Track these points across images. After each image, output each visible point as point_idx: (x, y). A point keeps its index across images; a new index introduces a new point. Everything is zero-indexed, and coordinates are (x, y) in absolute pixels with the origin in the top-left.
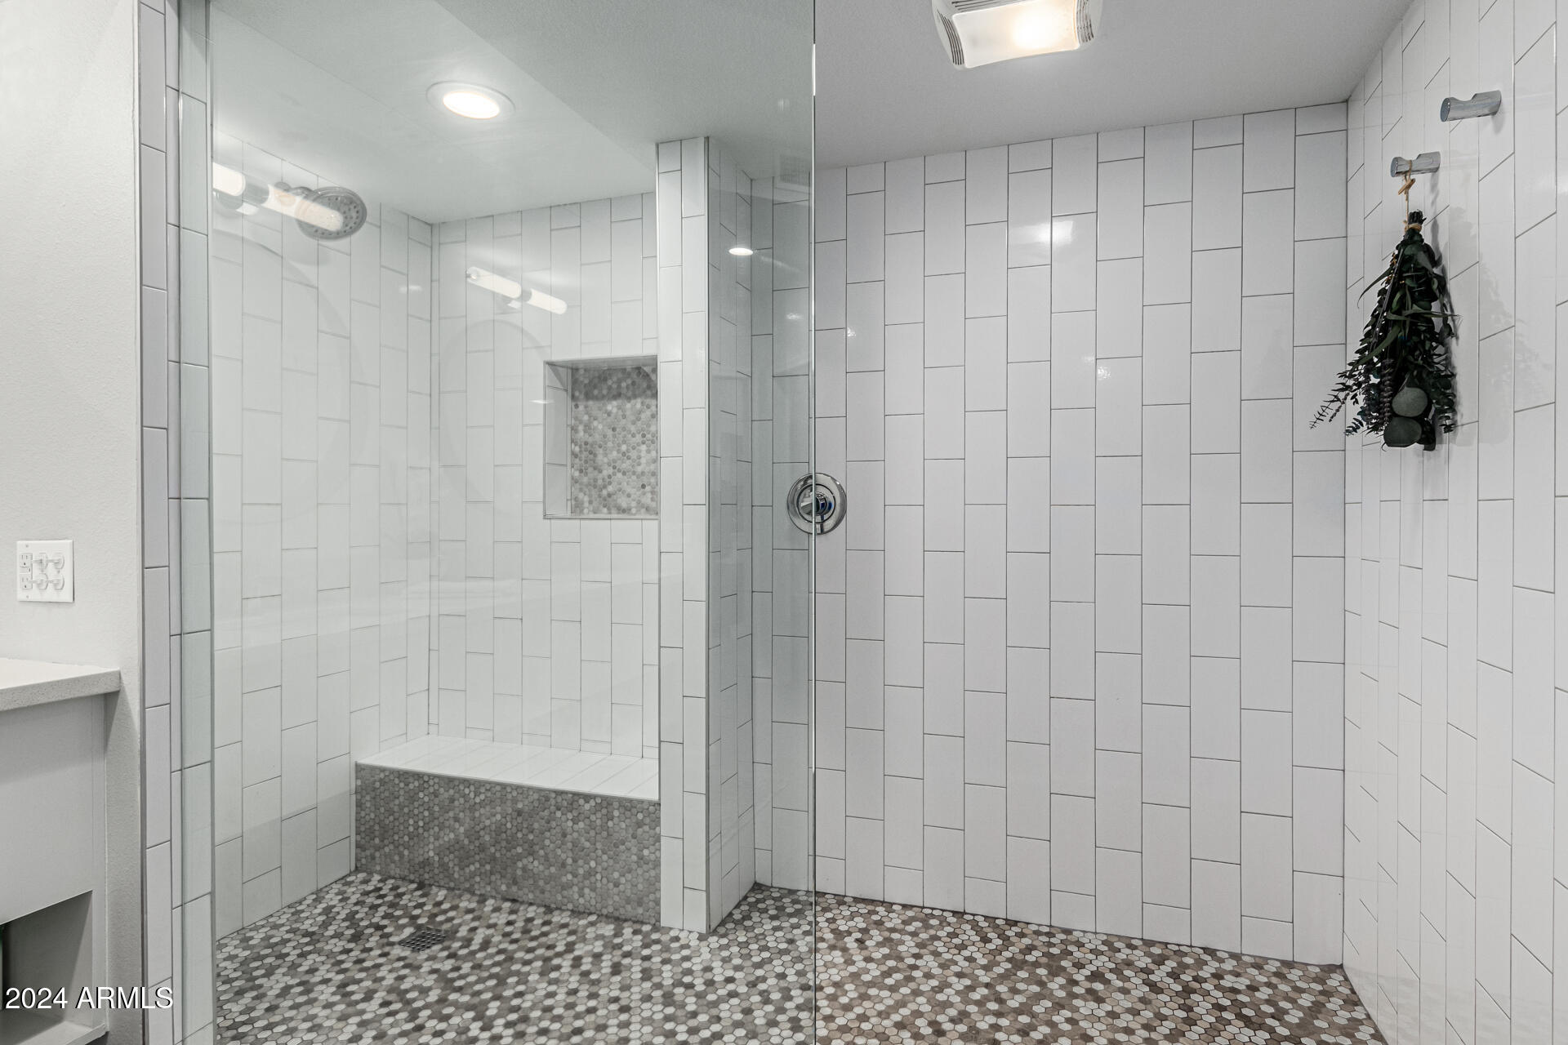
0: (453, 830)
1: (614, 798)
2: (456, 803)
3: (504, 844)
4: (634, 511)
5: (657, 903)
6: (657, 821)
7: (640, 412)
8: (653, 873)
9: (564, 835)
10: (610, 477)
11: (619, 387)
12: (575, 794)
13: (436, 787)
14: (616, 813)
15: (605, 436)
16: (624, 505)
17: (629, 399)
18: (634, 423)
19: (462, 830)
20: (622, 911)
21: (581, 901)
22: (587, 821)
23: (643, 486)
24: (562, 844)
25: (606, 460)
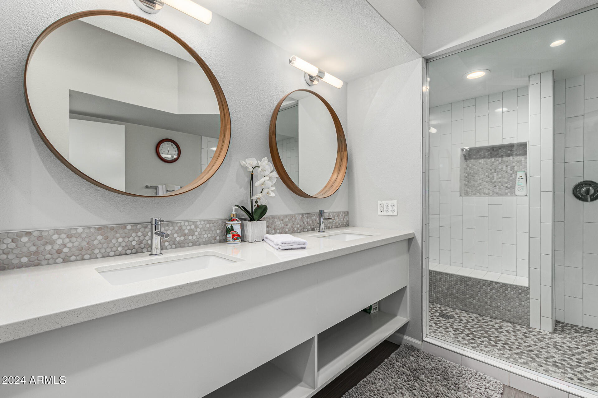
0: (441, 287)
1: (508, 284)
2: (442, 280)
3: (461, 293)
4: (491, 194)
5: (528, 319)
6: (528, 293)
7: (494, 162)
8: (526, 310)
9: (487, 293)
10: (480, 183)
11: (485, 155)
12: (491, 281)
13: (435, 274)
14: (509, 289)
15: (478, 170)
16: (487, 192)
17: (489, 158)
18: (491, 166)
19: (444, 288)
20: (512, 320)
21: (494, 315)
22: (496, 290)
23: (495, 186)
24: (485, 296)
25: (479, 178)
